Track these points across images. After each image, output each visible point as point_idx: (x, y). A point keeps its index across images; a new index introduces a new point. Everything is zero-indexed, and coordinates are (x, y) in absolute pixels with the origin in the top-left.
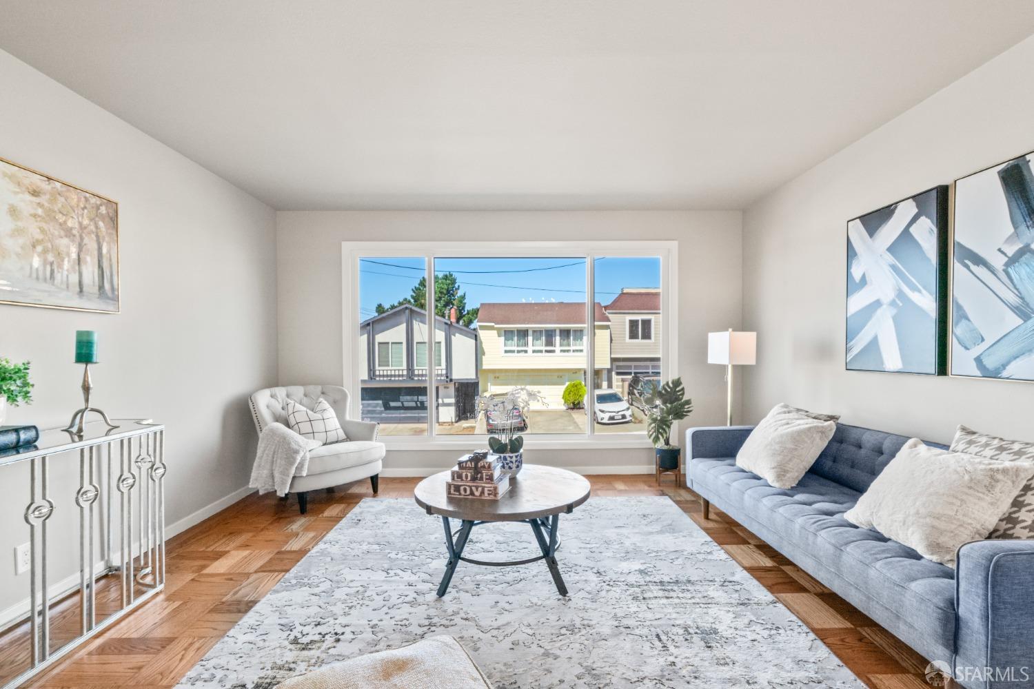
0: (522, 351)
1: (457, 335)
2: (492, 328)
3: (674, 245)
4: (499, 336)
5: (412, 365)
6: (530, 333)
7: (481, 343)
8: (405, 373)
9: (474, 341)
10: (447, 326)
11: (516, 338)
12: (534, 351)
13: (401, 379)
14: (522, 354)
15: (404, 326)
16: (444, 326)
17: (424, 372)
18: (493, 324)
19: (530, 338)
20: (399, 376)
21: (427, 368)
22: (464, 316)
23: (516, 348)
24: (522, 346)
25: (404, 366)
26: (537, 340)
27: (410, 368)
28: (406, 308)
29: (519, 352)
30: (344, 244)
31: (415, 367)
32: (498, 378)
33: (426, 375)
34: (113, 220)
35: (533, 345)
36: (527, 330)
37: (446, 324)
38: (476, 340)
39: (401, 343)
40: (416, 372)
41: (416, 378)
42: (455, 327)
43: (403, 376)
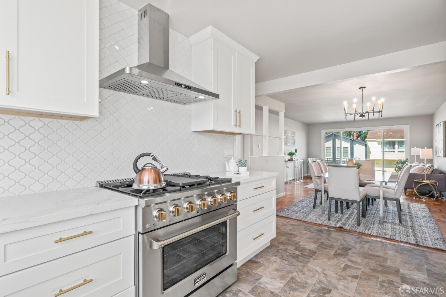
0: (392, 151)
1: (356, 144)
2: (375, 141)
3: (409, 126)
4: (379, 144)
5: (335, 157)
6: (397, 143)
7: (369, 148)
8: (332, 160)
9: (365, 147)
10: (351, 141)
11: (388, 145)
12: (399, 152)
13: (330, 162)
14: (392, 153)
15: (332, 141)
16: (350, 140)
17: (339, 160)
18: (375, 139)
19: (396, 146)
20: (329, 161)
21: (340, 158)
22: (362, 134)
23: (388, 150)
24: (392, 149)
25: (332, 157)
26: (401, 146)
27: (334, 158)
28: (333, 134)
29: (389, 152)
30: (322, 130)
31: (336, 158)
32: (378, 163)
33: (339, 161)
34: (295, 134)
35: (398, 149)
36: (395, 142)
37: (351, 140)
38: (366, 146)
39: (331, 148)
40: (337, 160)
41: (337, 162)
42: (355, 141)
43: (331, 161)
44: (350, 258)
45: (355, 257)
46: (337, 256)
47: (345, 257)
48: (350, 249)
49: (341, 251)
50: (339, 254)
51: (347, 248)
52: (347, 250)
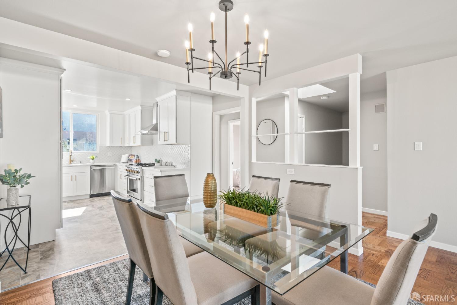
44: (38, 253)
45: (33, 255)
46: (49, 249)
47: (42, 251)
48: (41, 259)
49: (50, 254)
50: (49, 250)
51: (45, 259)
52: (43, 257)
